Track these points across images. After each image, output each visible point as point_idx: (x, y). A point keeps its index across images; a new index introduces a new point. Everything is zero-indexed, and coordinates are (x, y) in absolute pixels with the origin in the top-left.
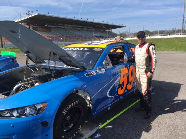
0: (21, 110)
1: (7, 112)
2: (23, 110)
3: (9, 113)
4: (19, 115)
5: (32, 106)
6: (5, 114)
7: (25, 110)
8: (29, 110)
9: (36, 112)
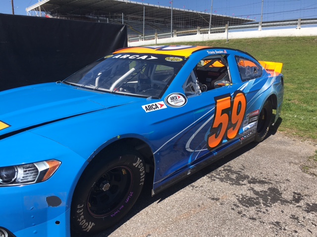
5: (28, 165)
7: (15, 172)
8: (23, 172)
9: (36, 177)
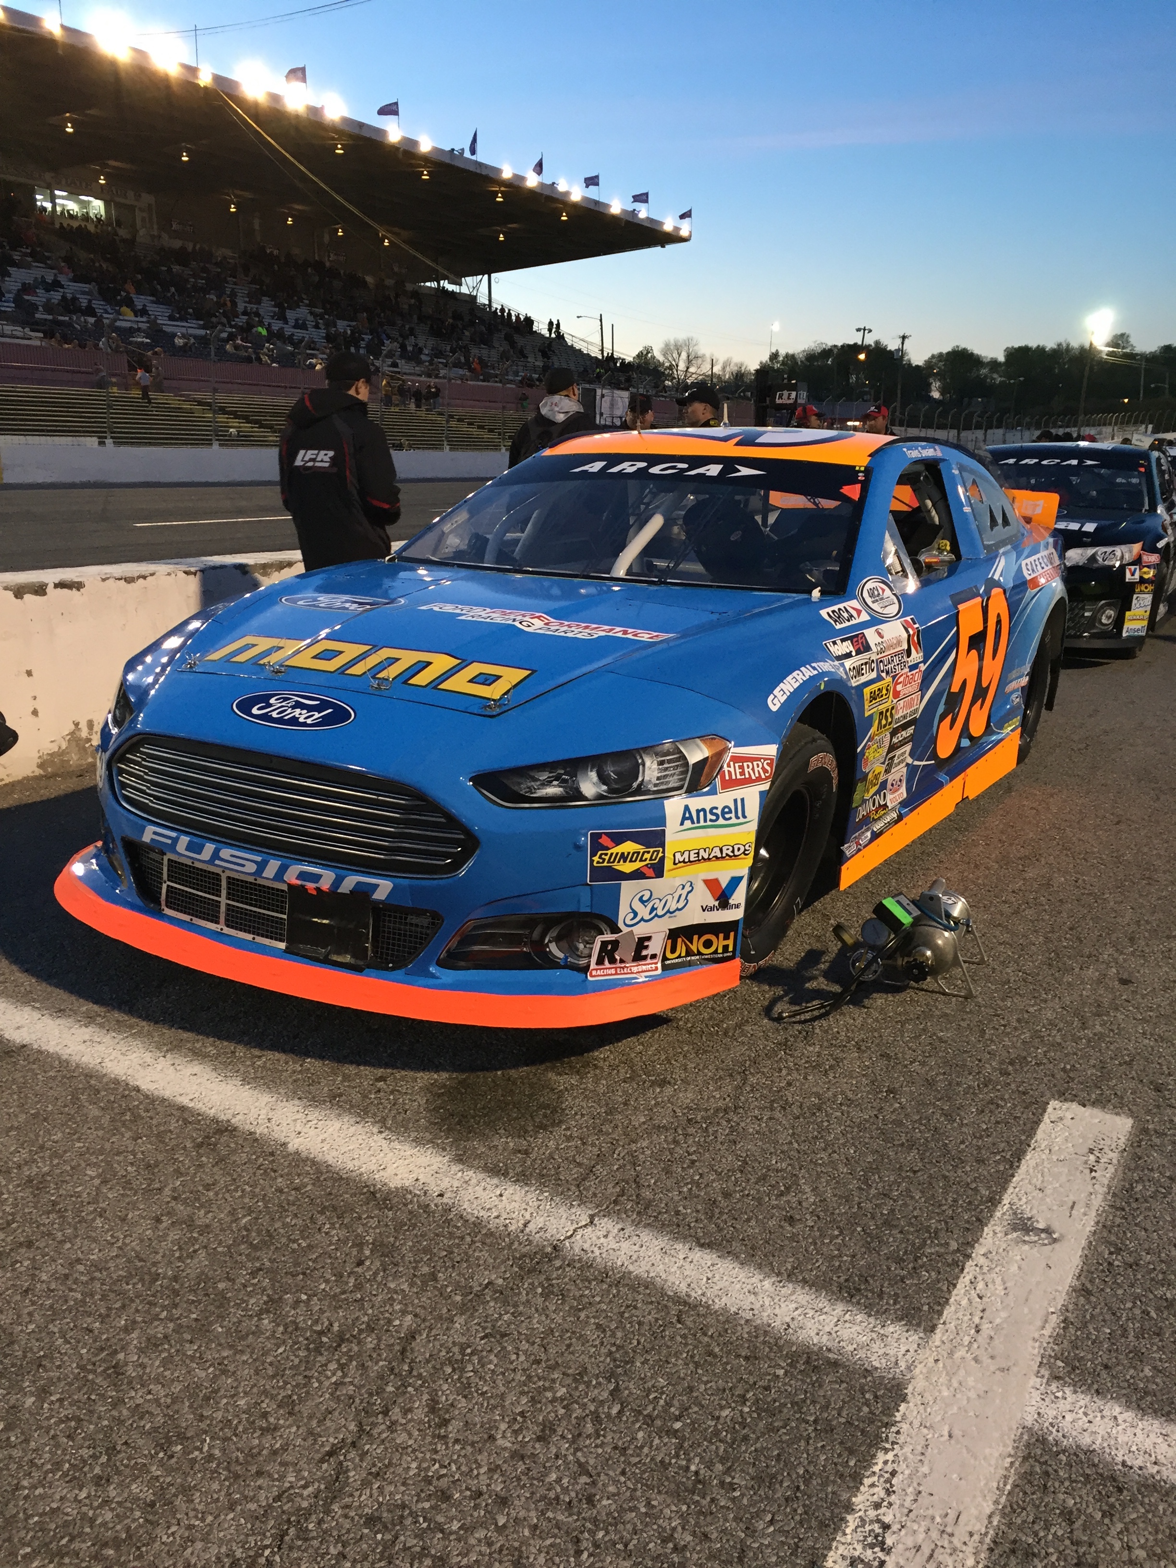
0: (618, 768)
1: (544, 776)
2: (626, 765)
3: (555, 783)
4: (610, 791)
5: (665, 748)
6: (535, 785)
7: (638, 765)
8: (656, 766)
9: (684, 779)
